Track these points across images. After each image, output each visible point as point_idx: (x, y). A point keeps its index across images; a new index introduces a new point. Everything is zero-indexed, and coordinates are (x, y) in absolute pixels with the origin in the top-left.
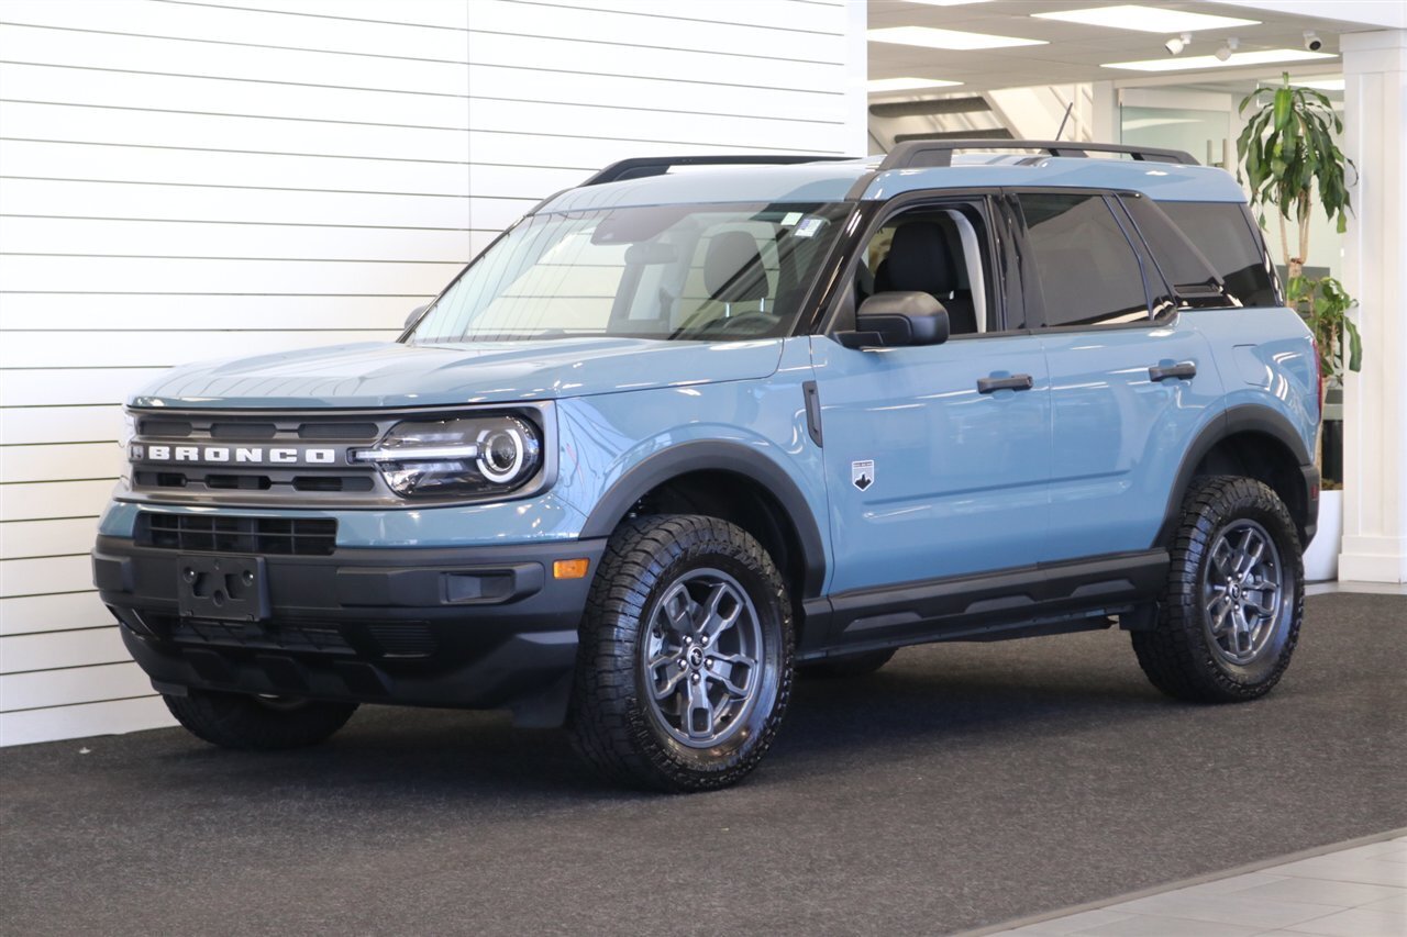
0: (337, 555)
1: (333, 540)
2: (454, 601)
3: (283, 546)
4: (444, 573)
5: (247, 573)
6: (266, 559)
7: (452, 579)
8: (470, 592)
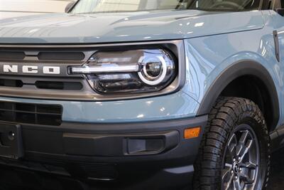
0: (62, 126)
1: (60, 117)
2: (131, 153)
3: (31, 119)
4: (126, 138)
5: (11, 133)
6: (21, 126)
7: (130, 141)
8: (139, 148)
